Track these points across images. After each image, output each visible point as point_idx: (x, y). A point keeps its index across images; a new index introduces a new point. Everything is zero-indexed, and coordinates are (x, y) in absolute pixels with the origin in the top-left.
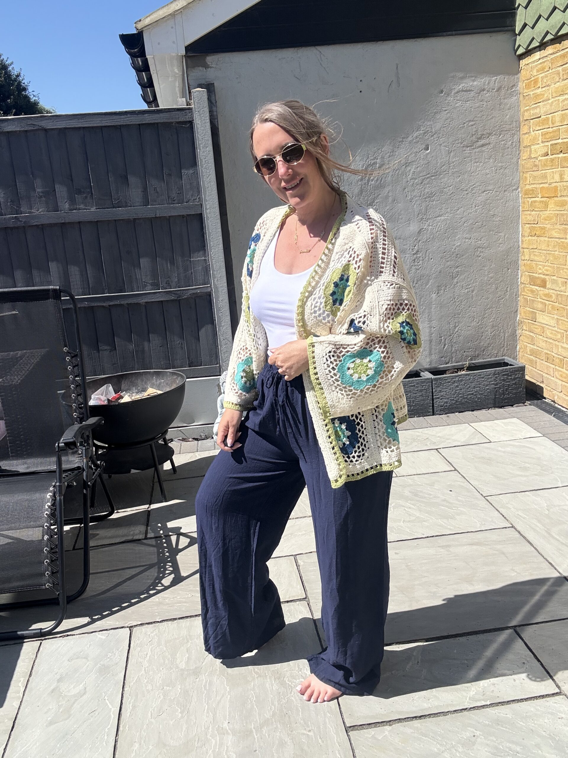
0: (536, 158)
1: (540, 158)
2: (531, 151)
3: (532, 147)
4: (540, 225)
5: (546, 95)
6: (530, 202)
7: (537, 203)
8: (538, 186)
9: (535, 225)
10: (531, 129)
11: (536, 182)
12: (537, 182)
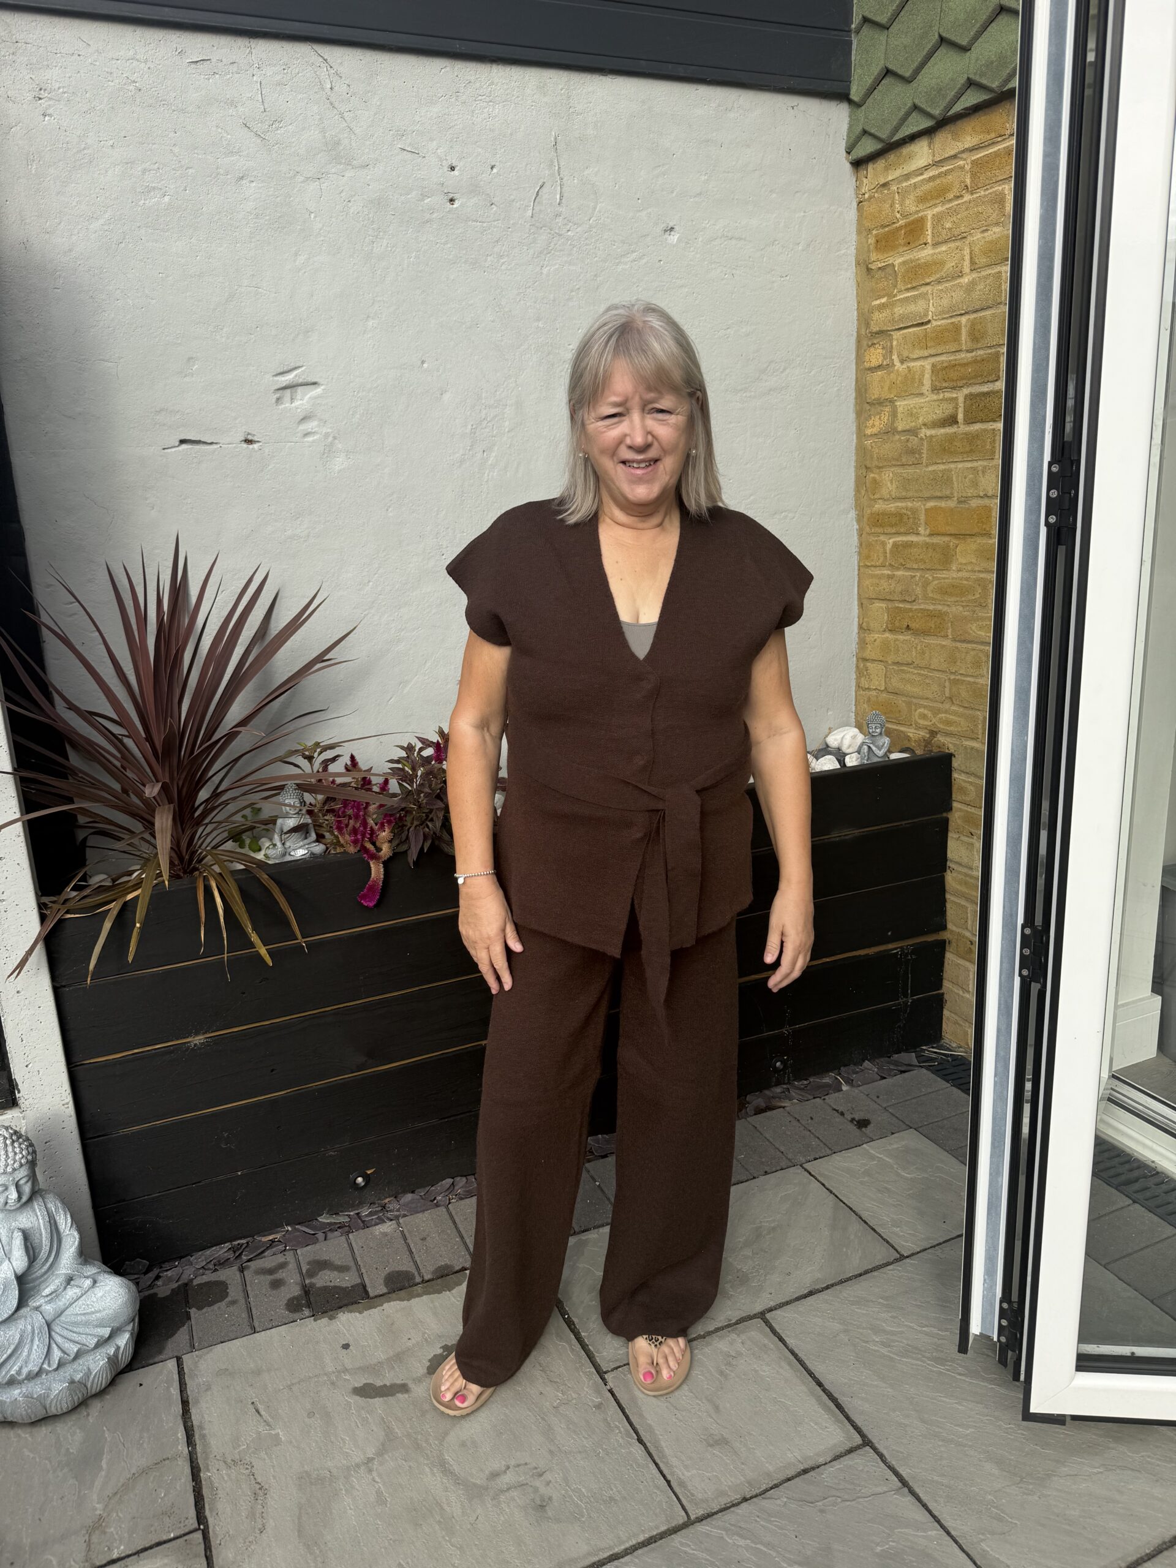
0: (914, 432)
1: (925, 432)
2: (894, 414)
3: (898, 403)
4: (922, 607)
5: (949, 265)
6: (889, 547)
7: (914, 550)
8: (917, 504)
9: (908, 606)
10: (895, 357)
11: (910, 494)
12: (916, 495)
